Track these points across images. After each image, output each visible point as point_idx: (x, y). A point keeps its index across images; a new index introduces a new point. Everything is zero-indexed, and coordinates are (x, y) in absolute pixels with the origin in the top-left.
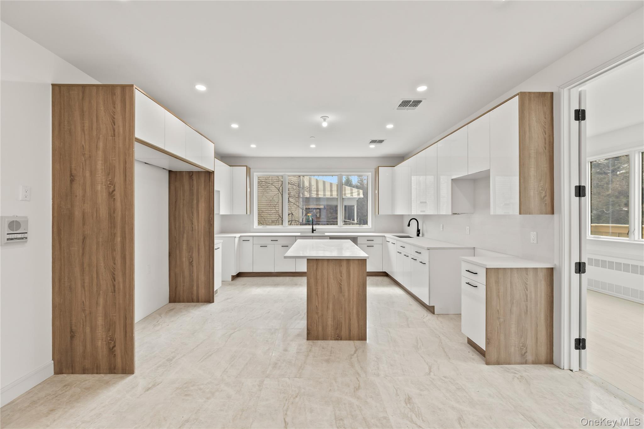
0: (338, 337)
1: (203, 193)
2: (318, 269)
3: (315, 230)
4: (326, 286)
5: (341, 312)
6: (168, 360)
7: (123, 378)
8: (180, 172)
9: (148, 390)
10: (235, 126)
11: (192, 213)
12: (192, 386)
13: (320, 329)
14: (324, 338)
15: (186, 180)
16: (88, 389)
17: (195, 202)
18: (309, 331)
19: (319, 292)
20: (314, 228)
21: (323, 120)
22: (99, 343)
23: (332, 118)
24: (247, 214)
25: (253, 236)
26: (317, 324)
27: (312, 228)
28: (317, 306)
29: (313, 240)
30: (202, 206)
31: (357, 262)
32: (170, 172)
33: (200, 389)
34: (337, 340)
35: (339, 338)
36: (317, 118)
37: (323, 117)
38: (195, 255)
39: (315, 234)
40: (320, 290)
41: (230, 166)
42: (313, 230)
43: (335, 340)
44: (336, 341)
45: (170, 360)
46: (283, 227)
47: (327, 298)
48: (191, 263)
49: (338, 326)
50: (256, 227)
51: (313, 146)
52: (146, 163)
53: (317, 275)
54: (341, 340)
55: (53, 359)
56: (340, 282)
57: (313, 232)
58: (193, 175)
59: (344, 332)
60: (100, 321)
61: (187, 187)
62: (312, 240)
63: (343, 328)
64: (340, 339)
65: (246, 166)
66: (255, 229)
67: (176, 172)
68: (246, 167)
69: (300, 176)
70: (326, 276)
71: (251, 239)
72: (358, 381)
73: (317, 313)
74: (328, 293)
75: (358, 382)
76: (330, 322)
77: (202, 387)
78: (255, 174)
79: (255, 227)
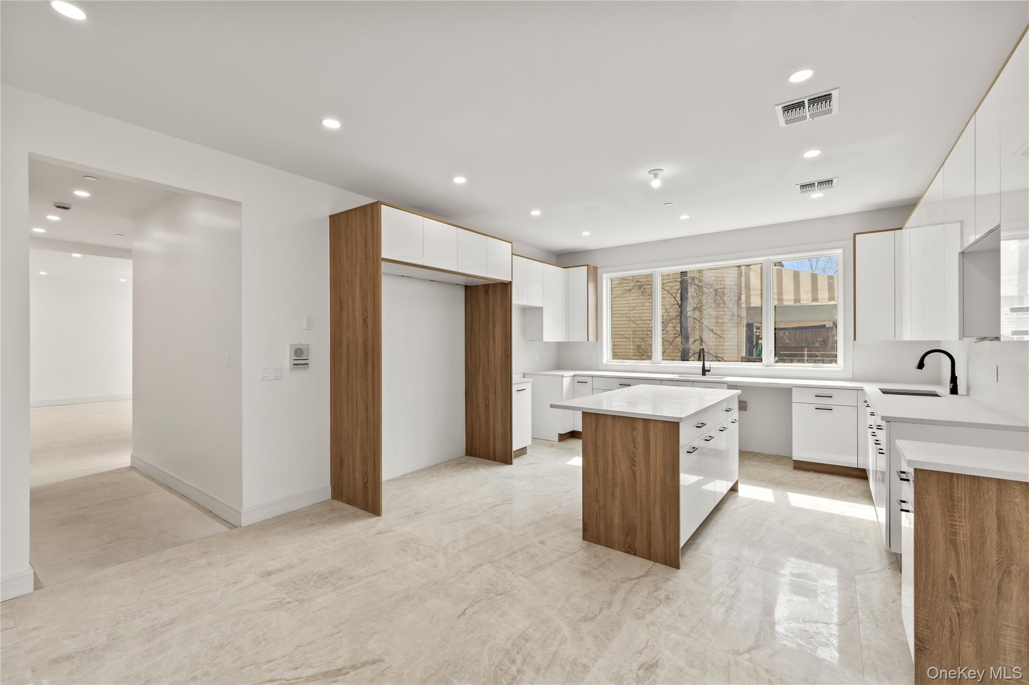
0: (629, 548)
1: (499, 312)
2: (598, 430)
3: (709, 371)
4: (610, 458)
5: (634, 508)
6: (415, 513)
7: (370, 517)
8: (476, 286)
9: (379, 534)
10: (536, 213)
11: (488, 340)
12: (414, 544)
13: (602, 528)
14: (609, 544)
15: (481, 295)
16: (342, 517)
17: (491, 325)
18: (586, 526)
19: (600, 467)
20: (706, 366)
21: (653, 176)
22: (358, 476)
23: (668, 170)
24: (588, 340)
25: (592, 377)
26: (597, 518)
27: (702, 366)
28: (597, 489)
29: (694, 388)
30: (499, 330)
31: (661, 425)
32: (466, 286)
33: (418, 549)
34: (629, 553)
35: (630, 550)
36: (643, 174)
37: (651, 172)
38: (491, 397)
39: (707, 378)
40: (601, 463)
41: (565, 268)
42: (704, 371)
43: (624, 552)
44: (627, 554)
45: (417, 513)
46: (652, 363)
47: (613, 479)
48: (487, 406)
49: (629, 530)
50: (608, 362)
51: (684, 217)
52: (432, 281)
53: (596, 440)
54: (635, 554)
55: (331, 484)
56: (632, 456)
57: (704, 374)
58: (488, 289)
59: (640, 544)
60: (358, 454)
61: (482, 306)
62: (692, 388)
63: (637, 536)
64: (633, 552)
65: (587, 265)
66: (605, 365)
67: (472, 287)
68: (586, 267)
69: (740, 266)
70: (611, 442)
71: (589, 380)
72: (600, 612)
73: (598, 501)
74: (614, 472)
75: (598, 613)
76: (617, 520)
77: (421, 547)
78: (605, 275)
79: (605, 362)
